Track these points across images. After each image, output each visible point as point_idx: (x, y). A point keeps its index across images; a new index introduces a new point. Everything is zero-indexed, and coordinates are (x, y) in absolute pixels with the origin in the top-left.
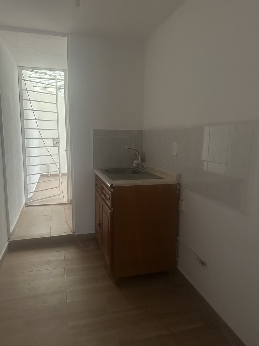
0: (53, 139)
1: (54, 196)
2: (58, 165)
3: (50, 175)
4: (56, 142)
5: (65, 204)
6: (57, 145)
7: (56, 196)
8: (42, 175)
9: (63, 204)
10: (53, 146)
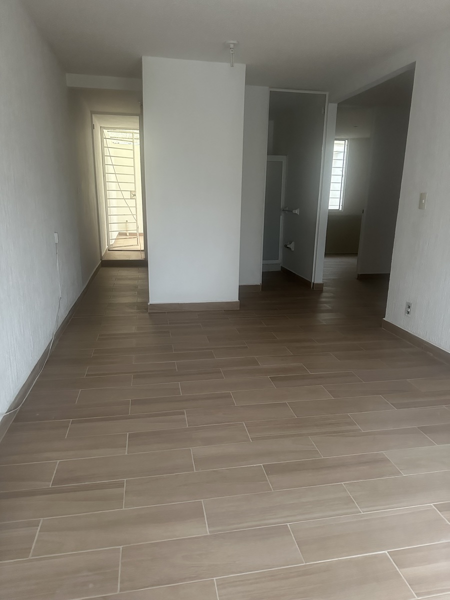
0: (131, 191)
1: (132, 245)
2: (135, 216)
3: (128, 234)
4: (133, 195)
5: (142, 251)
6: (134, 197)
7: (134, 245)
8: (120, 234)
9: (139, 251)
10: (131, 199)
